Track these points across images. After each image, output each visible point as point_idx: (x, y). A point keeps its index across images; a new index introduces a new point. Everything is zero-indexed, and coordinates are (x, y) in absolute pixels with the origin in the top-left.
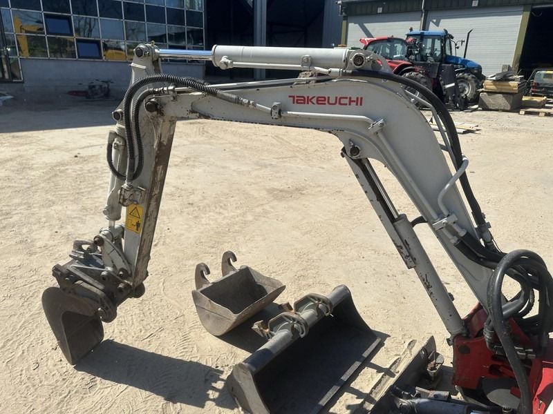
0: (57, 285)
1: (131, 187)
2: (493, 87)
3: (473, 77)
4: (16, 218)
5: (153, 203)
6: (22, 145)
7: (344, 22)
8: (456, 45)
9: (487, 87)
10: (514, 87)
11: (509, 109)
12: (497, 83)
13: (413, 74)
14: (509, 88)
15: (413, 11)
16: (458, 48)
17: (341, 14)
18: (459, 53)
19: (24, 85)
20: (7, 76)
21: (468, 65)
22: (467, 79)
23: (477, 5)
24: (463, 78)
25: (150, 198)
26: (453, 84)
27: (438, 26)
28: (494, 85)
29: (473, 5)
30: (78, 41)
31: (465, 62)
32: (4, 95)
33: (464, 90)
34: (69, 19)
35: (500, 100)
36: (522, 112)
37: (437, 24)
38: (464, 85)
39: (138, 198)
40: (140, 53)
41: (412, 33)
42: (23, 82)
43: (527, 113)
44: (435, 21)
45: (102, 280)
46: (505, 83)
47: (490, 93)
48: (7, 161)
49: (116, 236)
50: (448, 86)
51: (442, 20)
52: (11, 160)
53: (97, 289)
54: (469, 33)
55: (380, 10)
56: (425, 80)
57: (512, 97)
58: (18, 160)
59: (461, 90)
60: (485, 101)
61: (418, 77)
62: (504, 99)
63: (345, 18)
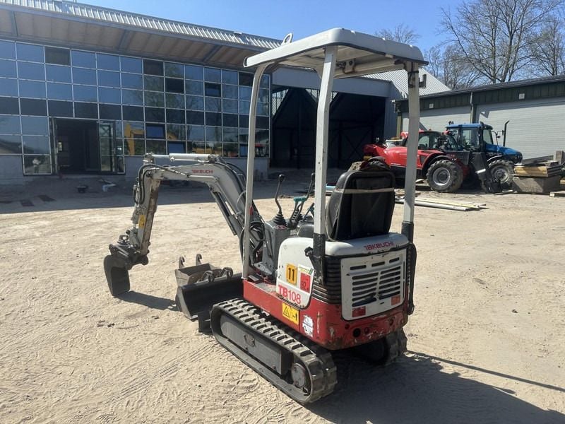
0: (110, 254)
1: (140, 207)
2: (523, 172)
3: (510, 163)
4: (101, 249)
5: (150, 216)
6: (114, 215)
7: (399, 118)
8: (497, 134)
9: (518, 172)
10: (543, 171)
11: (541, 191)
12: (527, 168)
13: (443, 161)
14: (538, 172)
15: (462, 105)
16: (499, 137)
17: (396, 111)
18: (499, 142)
19: (126, 176)
20: (114, 170)
21: (506, 152)
22: (504, 165)
23: (523, 98)
24: (501, 164)
25: (148, 212)
26: (484, 170)
27: (487, 117)
28: (524, 170)
29: (520, 98)
30: (169, 142)
31: (503, 149)
32: (109, 184)
33: (503, 176)
34: (163, 126)
35: (532, 183)
36: (552, 194)
37: (486, 115)
38: (503, 171)
39: (143, 212)
40: (146, 156)
41: (451, 125)
42: (125, 174)
43: (557, 195)
44: (484, 113)
45: (128, 250)
46: (535, 168)
47: (522, 177)
48: (103, 223)
49: (135, 232)
50: (479, 172)
51: (490, 112)
52: (105, 223)
53: (126, 254)
54: (506, 124)
55: (431, 106)
56: (454, 167)
57: (543, 181)
58: (110, 223)
59: (500, 176)
60: (518, 185)
61: (447, 164)
62: (535, 182)
63: (400, 114)
